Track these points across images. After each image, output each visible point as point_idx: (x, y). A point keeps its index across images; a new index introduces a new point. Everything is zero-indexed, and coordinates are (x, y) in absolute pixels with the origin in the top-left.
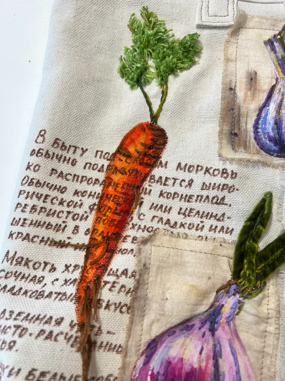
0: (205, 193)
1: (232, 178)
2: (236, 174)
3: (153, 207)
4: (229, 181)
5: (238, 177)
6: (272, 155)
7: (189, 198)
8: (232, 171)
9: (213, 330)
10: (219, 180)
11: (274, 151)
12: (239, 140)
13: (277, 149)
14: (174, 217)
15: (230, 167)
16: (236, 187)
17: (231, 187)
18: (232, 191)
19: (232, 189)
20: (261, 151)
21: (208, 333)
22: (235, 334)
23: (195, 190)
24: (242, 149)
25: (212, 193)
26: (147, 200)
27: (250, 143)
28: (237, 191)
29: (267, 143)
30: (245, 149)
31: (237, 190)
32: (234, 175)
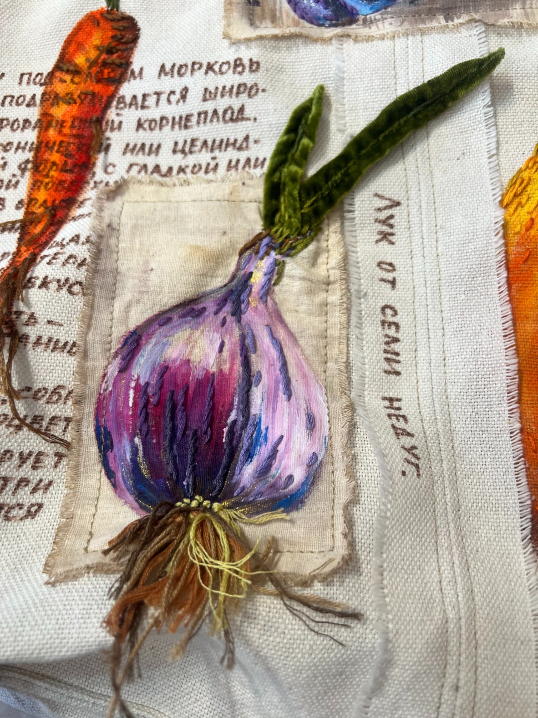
0: (209, 106)
1: (251, 71)
2: (258, 63)
3: (128, 149)
4: (248, 78)
5: (262, 69)
6: (323, 25)
7: (185, 122)
8: (251, 60)
9: (237, 313)
10: (231, 79)
11: (326, 18)
12: (263, 10)
13: (330, 13)
14: (166, 159)
15: (246, 54)
16: (261, 87)
17: (251, 88)
18: (254, 95)
19: (254, 91)
20: (302, 21)
21: (230, 319)
22: (277, 316)
23: (194, 104)
24: (268, 23)
25: (221, 104)
26: (117, 140)
27: (281, 12)
28: (263, 93)
29: (311, 7)
30: (273, 22)
31: (264, 91)
32: (254, 66)
